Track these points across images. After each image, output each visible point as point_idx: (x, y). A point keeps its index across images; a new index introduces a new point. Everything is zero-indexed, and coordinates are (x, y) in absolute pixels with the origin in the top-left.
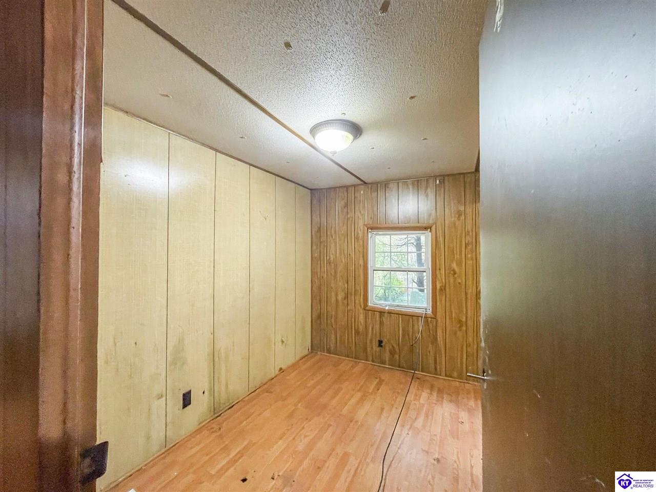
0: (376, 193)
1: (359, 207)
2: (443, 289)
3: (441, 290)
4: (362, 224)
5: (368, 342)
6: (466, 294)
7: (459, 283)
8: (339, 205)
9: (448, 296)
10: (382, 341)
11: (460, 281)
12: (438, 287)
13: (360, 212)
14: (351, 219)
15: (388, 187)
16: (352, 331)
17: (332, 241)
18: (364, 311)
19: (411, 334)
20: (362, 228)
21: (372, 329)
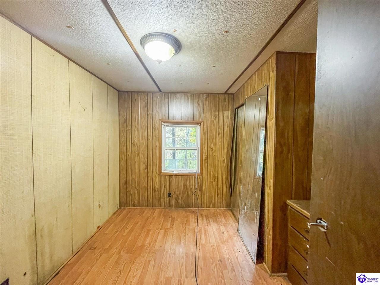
0: (168, 99)
1: (156, 108)
2: (206, 159)
3: (205, 160)
4: (158, 119)
5: (162, 195)
6: (218, 161)
7: (215, 155)
8: (141, 105)
9: (209, 163)
10: (171, 193)
11: (215, 154)
12: (204, 158)
13: (157, 111)
14: (150, 115)
15: (175, 97)
16: (150, 190)
17: (136, 129)
18: (159, 176)
19: (188, 187)
20: (158, 121)
21: (164, 187)
